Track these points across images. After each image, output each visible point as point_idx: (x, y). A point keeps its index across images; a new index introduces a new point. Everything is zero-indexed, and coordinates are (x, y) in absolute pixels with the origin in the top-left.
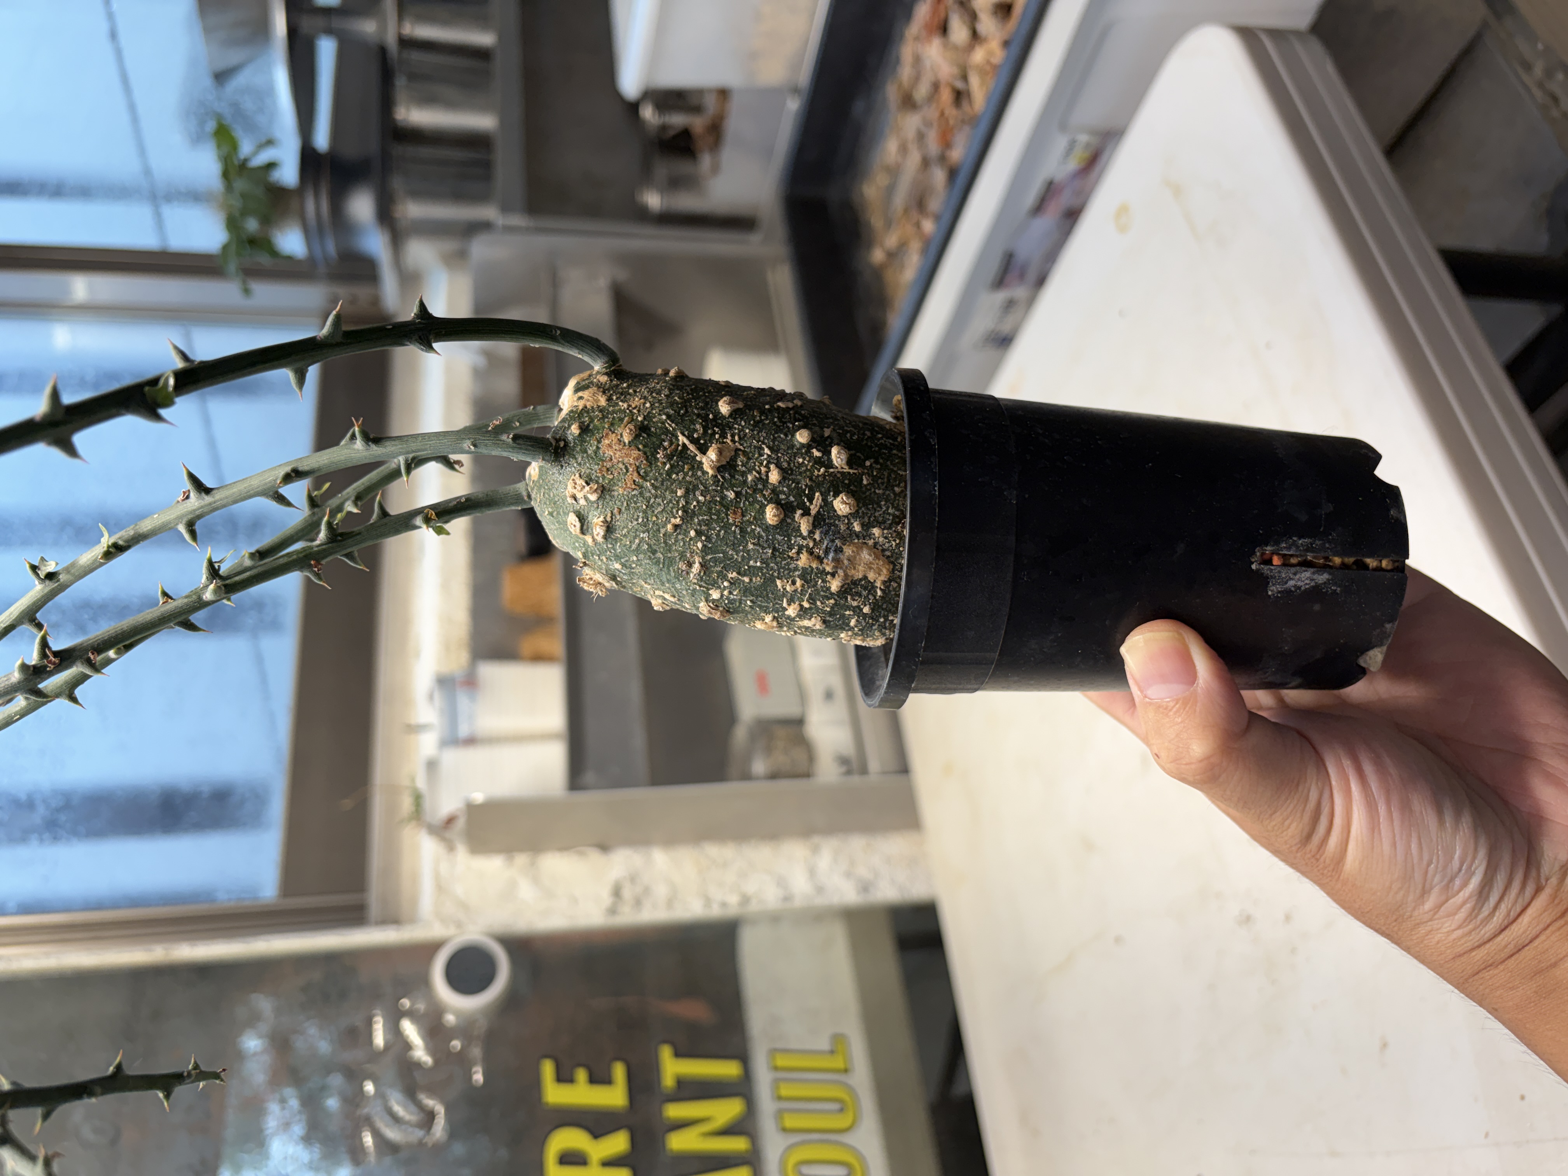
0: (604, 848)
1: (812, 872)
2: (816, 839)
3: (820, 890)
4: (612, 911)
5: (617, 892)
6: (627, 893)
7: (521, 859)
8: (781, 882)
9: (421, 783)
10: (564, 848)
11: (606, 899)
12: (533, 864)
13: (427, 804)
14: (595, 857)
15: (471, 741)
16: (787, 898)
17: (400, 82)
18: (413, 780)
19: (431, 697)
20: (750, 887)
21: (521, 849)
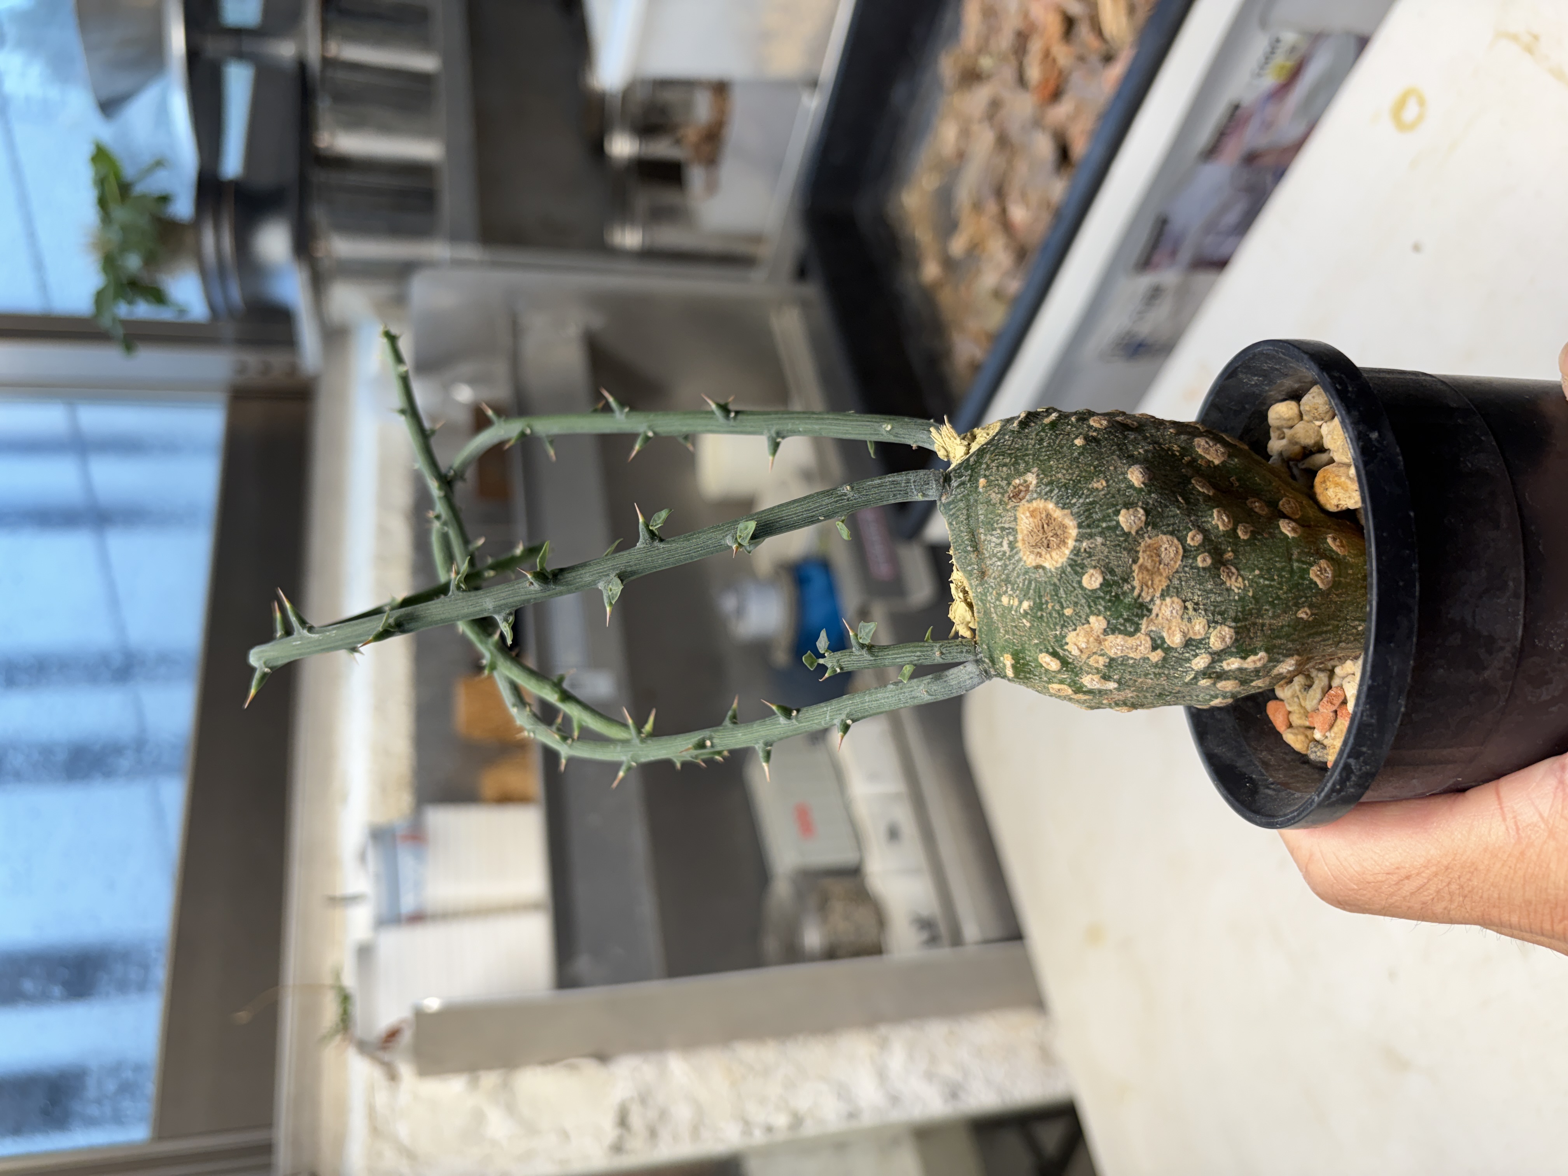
0: (602, 1057)
1: (882, 1075)
2: (883, 1030)
3: (895, 1099)
4: (618, 1148)
5: (623, 1121)
6: (636, 1120)
7: (490, 1079)
8: (843, 1092)
9: (349, 981)
10: (547, 1061)
11: (610, 1132)
12: (506, 1085)
13: (357, 1011)
14: (590, 1068)
15: (418, 918)
16: (852, 1115)
17: (324, 106)
18: (337, 975)
19: (362, 857)
20: (803, 1102)
21: (489, 1067)
